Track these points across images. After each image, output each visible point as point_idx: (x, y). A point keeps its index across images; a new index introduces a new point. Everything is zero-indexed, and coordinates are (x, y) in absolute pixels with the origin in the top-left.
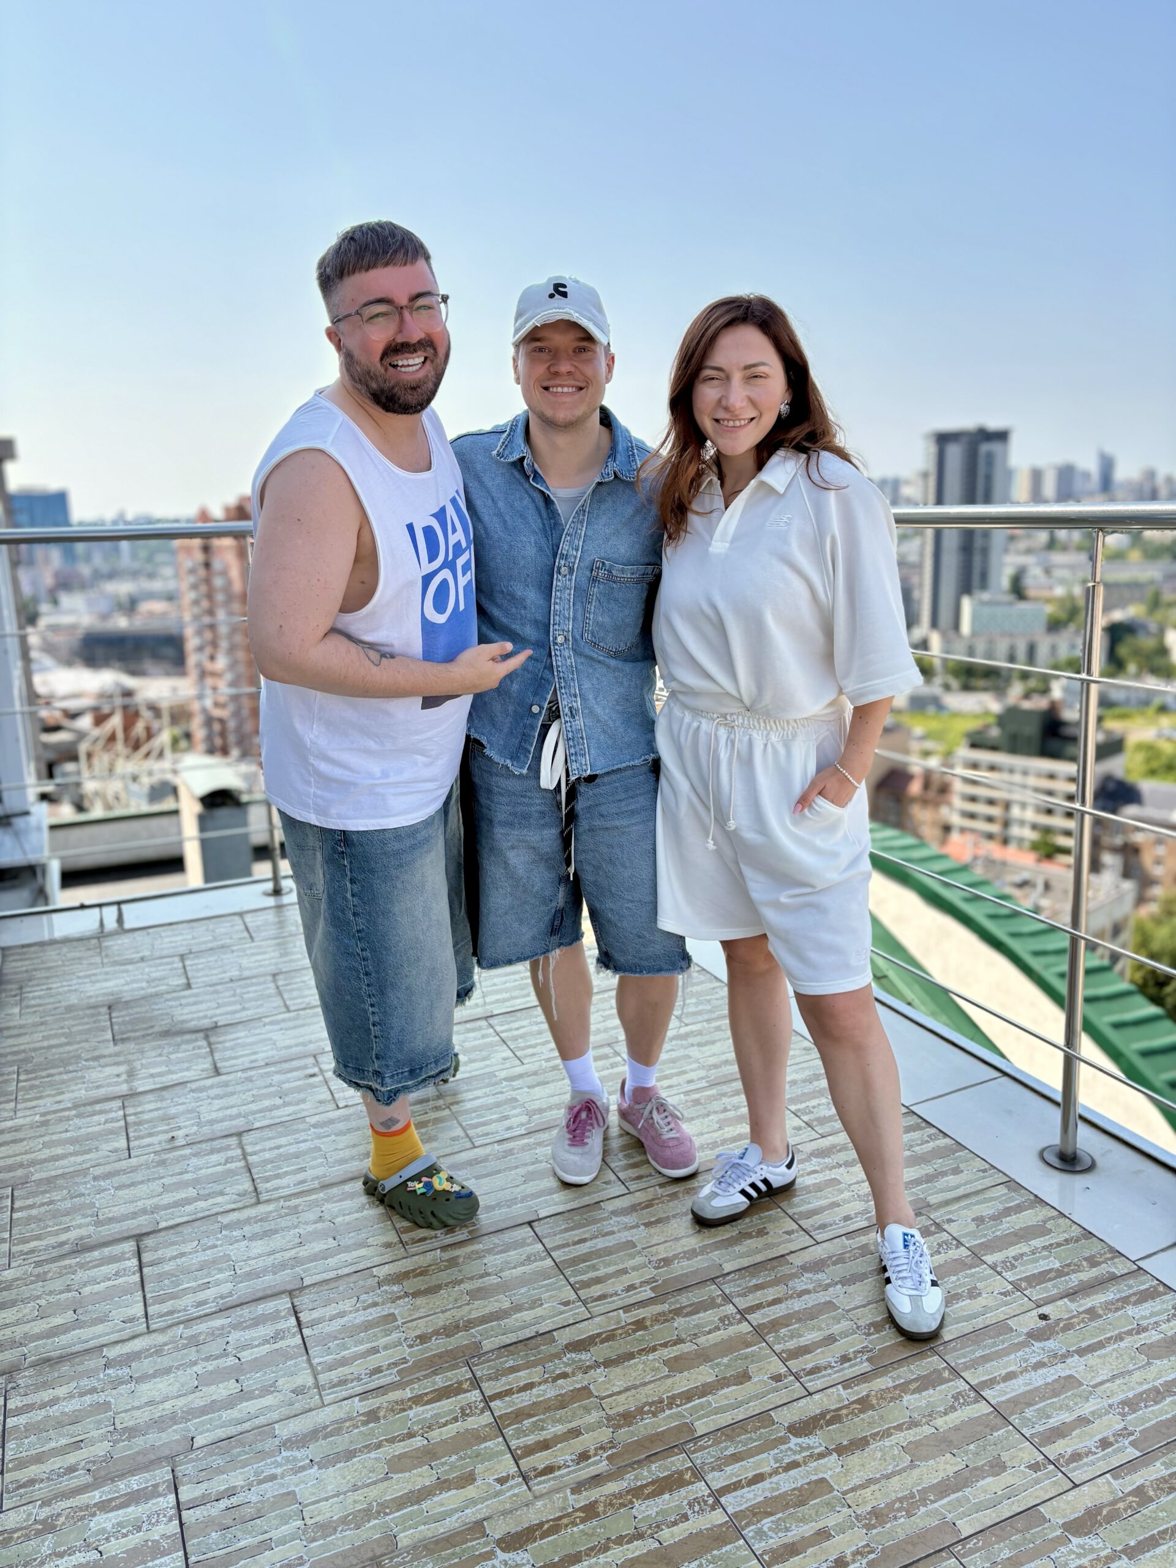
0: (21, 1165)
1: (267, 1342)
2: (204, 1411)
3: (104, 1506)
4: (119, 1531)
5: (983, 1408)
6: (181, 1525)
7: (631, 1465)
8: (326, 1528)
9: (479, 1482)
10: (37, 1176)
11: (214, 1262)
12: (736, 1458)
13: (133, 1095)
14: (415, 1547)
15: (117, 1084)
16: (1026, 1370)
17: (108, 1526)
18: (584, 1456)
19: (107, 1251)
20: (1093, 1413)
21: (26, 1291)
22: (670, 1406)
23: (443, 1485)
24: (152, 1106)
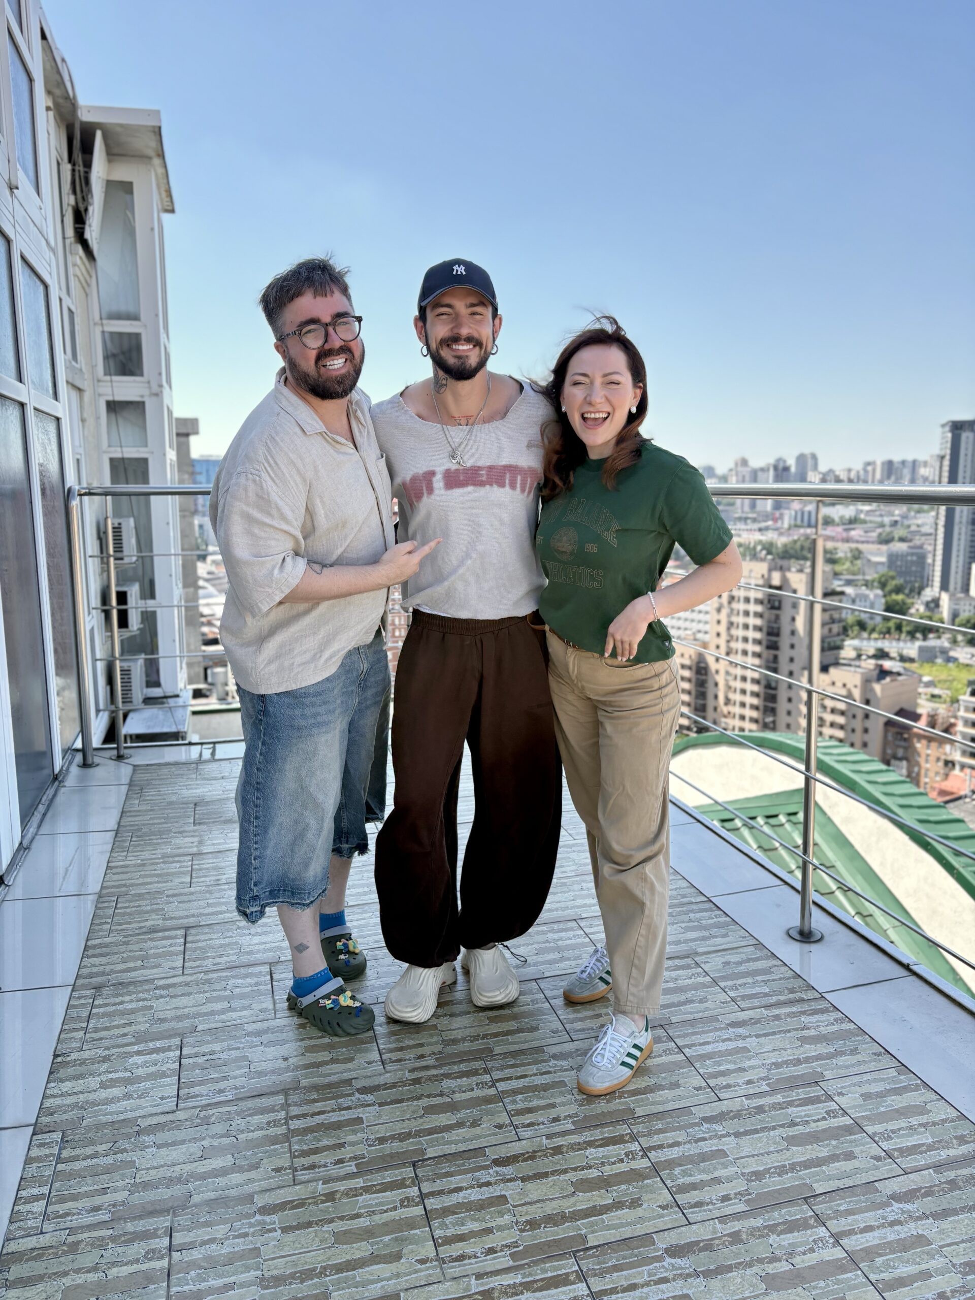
0: (125, 885)
1: (251, 986)
2: (206, 1014)
3: (139, 1053)
4: (144, 1065)
5: (681, 1057)
6: (180, 1065)
7: (449, 1064)
8: (261, 1074)
9: (356, 1061)
10: (133, 892)
11: (229, 944)
12: (513, 1066)
13: (200, 854)
14: (309, 1087)
15: (192, 847)
16: (718, 1041)
17: (139, 1062)
18: (422, 1056)
19: (167, 933)
20: (750, 1067)
21: (115, 949)
22: (483, 1038)
23: (334, 1061)
24: (210, 861)
